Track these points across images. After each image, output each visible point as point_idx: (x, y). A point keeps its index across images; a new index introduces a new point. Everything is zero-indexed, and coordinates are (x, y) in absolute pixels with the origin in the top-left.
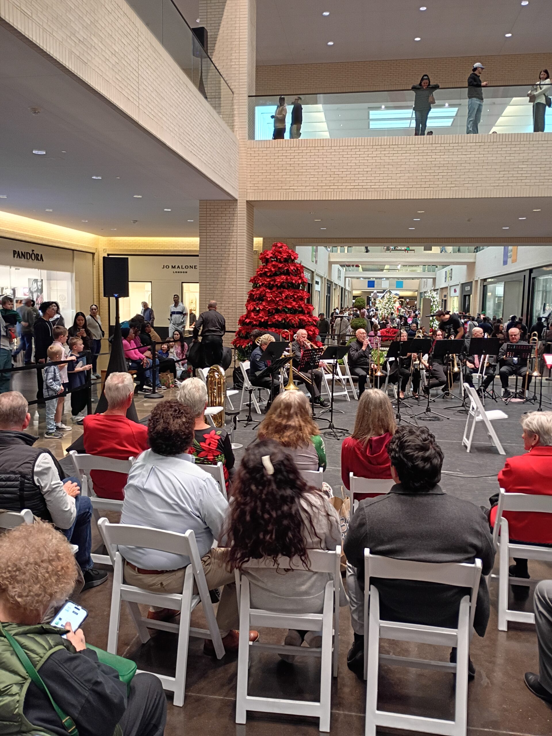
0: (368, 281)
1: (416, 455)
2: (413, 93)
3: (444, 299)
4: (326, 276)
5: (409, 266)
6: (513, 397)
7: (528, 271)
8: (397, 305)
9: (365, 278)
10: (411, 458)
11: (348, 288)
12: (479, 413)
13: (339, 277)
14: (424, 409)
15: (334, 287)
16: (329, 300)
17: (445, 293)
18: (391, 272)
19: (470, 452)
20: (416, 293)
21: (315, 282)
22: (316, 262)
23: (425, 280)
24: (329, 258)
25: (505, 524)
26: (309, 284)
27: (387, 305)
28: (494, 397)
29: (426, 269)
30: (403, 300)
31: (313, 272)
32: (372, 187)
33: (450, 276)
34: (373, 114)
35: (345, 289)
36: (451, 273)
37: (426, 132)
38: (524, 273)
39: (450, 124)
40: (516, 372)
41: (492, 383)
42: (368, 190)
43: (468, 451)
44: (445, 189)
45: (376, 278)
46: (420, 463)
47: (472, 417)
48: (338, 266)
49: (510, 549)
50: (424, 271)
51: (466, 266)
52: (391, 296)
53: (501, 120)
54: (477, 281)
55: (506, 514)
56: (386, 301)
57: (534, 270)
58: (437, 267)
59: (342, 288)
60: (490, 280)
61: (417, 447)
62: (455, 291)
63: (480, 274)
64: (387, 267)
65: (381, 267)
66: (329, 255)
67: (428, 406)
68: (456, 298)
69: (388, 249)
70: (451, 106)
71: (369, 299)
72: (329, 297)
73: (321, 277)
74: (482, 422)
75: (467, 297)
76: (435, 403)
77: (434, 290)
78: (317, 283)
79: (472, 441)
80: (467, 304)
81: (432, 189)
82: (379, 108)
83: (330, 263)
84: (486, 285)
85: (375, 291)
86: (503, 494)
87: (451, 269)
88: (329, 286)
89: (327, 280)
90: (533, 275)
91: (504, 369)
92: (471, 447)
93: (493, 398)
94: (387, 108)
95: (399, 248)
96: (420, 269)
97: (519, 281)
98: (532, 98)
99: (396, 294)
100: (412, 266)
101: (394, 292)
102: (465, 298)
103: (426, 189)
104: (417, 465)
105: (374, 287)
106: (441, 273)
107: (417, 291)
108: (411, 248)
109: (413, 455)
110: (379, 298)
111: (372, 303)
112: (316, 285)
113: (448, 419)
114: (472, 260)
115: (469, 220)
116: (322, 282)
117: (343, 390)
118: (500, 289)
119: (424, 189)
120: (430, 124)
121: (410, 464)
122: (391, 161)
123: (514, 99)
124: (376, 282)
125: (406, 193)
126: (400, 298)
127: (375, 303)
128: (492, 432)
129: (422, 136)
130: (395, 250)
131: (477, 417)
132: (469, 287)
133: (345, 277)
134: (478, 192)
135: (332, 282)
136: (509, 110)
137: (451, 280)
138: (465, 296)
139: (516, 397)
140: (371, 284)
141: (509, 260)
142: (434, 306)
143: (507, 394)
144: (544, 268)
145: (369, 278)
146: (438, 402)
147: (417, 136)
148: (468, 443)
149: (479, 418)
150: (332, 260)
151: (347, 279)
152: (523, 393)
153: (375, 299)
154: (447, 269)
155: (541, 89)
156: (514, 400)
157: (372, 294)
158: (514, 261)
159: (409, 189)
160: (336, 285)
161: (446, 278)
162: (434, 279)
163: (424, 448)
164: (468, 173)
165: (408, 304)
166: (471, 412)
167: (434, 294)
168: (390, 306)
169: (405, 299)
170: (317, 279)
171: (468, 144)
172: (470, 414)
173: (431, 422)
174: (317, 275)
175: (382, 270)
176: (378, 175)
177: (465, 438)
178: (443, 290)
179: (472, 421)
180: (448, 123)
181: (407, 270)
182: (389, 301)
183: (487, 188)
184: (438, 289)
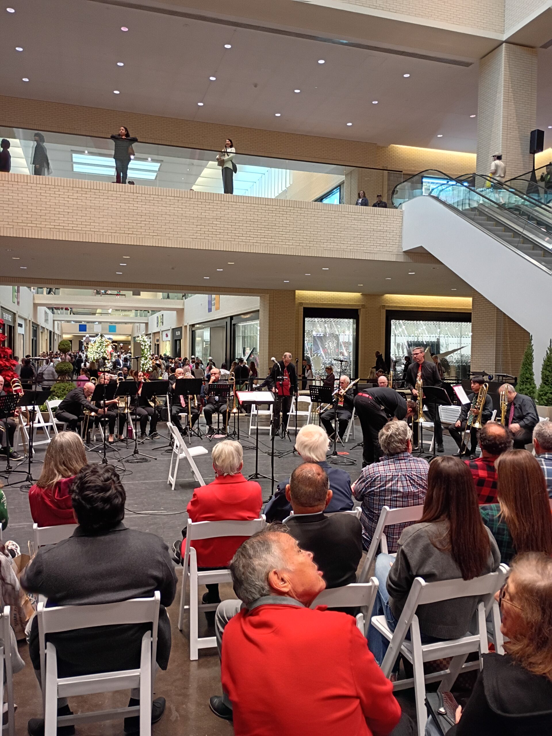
0: (80, 325)
1: (95, 497)
2: (112, 143)
3: (157, 343)
4: (31, 318)
5: (122, 310)
6: (216, 434)
7: (229, 318)
8: (110, 349)
9: (76, 322)
10: (90, 500)
11: (57, 332)
12: (182, 450)
13: (46, 320)
14: (132, 452)
15: (40, 331)
16: (35, 344)
17: (157, 338)
18: (103, 316)
19: (175, 489)
20: (130, 337)
21: (17, 325)
22: (18, 303)
23: (138, 324)
24: (34, 299)
25: (193, 553)
26: (10, 327)
27: (99, 349)
28: (200, 435)
29: (139, 314)
30: (116, 344)
31: (14, 314)
32: (74, 228)
33: (161, 321)
34: (76, 157)
35: (54, 333)
36: (162, 319)
37: (127, 181)
38: (226, 320)
39: (154, 178)
40: (217, 410)
41: (197, 421)
42: (69, 231)
43: (173, 489)
44: (148, 236)
45: (88, 322)
46: (99, 504)
47: (176, 455)
48: (44, 308)
49: (199, 578)
50: (136, 316)
51: (175, 312)
52: (103, 340)
53: (200, 180)
54: (186, 326)
55: (195, 544)
56: (98, 346)
57: (234, 318)
58: (149, 312)
59: (50, 332)
60: (198, 326)
61: (98, 488)
62: (167, 336)
63: (189, 320)
64: (99, 311)
65: (93, 311)
66: (33, 296)
67: (136, 447)
68: (168, 342)
69: (98, 293)
70: (153, 160)
71: (81, 344)
72: (36, 341)
73: (25, 320)
74: (185, 459)
75: (178, 342)
76: (143, 445)
77: (146, 335)
78: (20, 325)
79: (176, 478)
80: (178, 348)
81: (135, 236)
82: (82, 152)
83: (35, 306)
84: (194, 331)
85: (87, 335)
86: (191, 525)
87: (163, 315)
88: (35, 329)
89: (33, 322)
90: (233, 322)
91: (207, 407)
92: (176, 485)
93: (198, 436)
94: (91, 153)
95: (109, 292)
96: (132, 314)
97: (222, 327)
98: (221, 163)
99: (109, 339)
100: (125, 310)
101: (107, 336)
102: (176, 343)
103: (129, 235)
104: (97, 506)
105: (85, 331)
106: (153, 319)
107: (130, 335)
108: (122, 292)
109: (93, 496)
110: (92, 342)
111: (85, 347)
112: (19, 328)
113: (156, 459)
114: (180, 307)
115: (173, 269)
116: (26, 325)
117: (46, 438)
118: (207, 334)
119: (127, 235)
120: (130, 174)
121: (88, 506)
122: (93, 204)
123: (210, 162)
124: (88, 325)
125: (110, 237)
126: (113, 342)
127: (88, 347)
128: (194, 468)
129: (123, 185)
130: (105, 294)
131: (181, 455)
132: (179, 332)
133: (54, 321)
134: (178, 243)
135: (38, 325)
136: (206, 172)
137: (163, 325)
138: (176, 341)
139: (218, 434)
140: (83, 328)
141: (213, 308)
142: (146, 350)
143: (211, 431)
144: (242, 316)
145: (81, 322)
146: (147, 443)
147: (118, 184)
148: (172, 480)
149: (181, 456)
150: (37, 302)
151: (56, 322)
152: (224, 429)
153: (87, 344)
154: (158, 314)
155: (228, 156)
156: (217, 436)
157: (84, 338)
158: (217, 309)
159: (113, 234)
160: (44, 328)
161: (157, 323)
162: (147, 324)
163: (105, 489)
164: (169, 224)
165: (121, 348)
166: (175, 450)
167: (145, 338)
168: (102, 350)
169: (119, 344)
170: (19, 321)
171: (167, 198)
172: (174, 452)
173: (139, 464)
174: (19, 317)
175: (94, 314)
176: (80, 217)
177: (170, 476)
178: (156, 335)
179: (176, 460)
180: (152, 176)
181: (120, 315)
182: (101, 345)
183: (186, 239)
184: (150, 334)
